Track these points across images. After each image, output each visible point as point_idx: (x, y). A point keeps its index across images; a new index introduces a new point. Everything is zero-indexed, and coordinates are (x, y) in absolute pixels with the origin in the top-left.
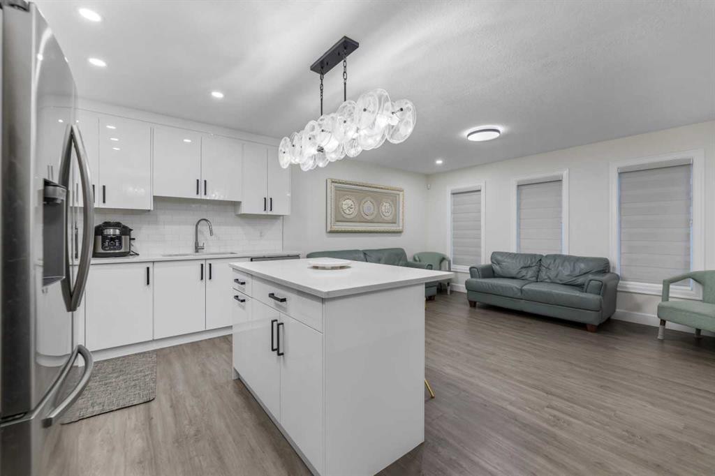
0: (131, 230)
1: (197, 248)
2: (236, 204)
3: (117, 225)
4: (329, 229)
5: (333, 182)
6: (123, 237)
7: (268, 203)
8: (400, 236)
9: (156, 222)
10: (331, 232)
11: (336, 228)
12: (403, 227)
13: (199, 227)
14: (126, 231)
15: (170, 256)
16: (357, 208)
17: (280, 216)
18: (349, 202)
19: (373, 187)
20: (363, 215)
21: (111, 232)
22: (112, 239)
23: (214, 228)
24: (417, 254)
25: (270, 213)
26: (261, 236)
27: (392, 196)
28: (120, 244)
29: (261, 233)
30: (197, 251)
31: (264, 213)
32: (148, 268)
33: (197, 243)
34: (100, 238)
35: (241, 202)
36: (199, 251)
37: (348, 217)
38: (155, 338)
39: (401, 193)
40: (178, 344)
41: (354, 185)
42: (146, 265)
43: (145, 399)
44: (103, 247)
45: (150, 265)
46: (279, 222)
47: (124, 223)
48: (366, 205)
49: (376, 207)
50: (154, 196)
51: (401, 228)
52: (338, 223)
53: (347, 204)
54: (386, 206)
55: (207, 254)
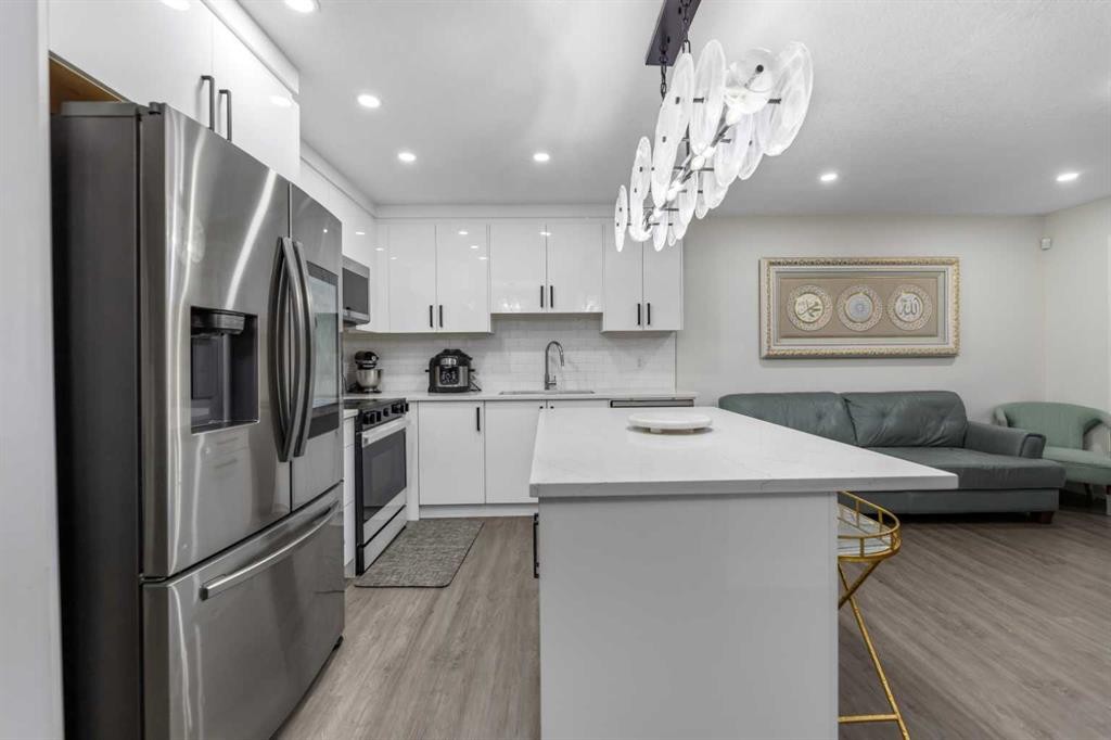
0: (471, 359)
1: (548, 384)
2: (597, 317)
3: (457, 353)
4: (765, 353)
5: (772, 264)
6: (461, 368)
7: (644, 312)
8: (951, 364)
9: (500, 348)
10: (769, 358)
11: (778, 349)
12: (957, 344)
13: (550, 352)
14: (464, 360)
15: (515, 393)
16: (829, 311)
17: (671, 332)
18: (811, 299)
19: (882, 264)
20: (845, 321)
21: (449, 361)
22: (450, 371)
23: (566, 354)
24: (1002, 407)
25: (647, 328)
26: (639, 366)
27: (927, 276)
28: (457, 377)
29: (639, 360)
30: (547, 388)
31: (639, 329)
32: (478, 409)
33: (547, 377)
34: (438, 369)
35: (602, 314)
36: (550, 387)
37: (807, 327)
38: (488, 502)
39: (951, 269)
40: (515, 515)
41: (823, 264)
42: (477, 405)
43: (439, 583)
44: (441, 381)
45: (481, 405)
46: (669, 343)
47: (463, 351)
48: (853, 301)
49: (879, 304)
50: (492, 315)
51: (951, 346)
52: (785, 341)
53: (803, 303)
54: (907, 303)
55: (561, 393)
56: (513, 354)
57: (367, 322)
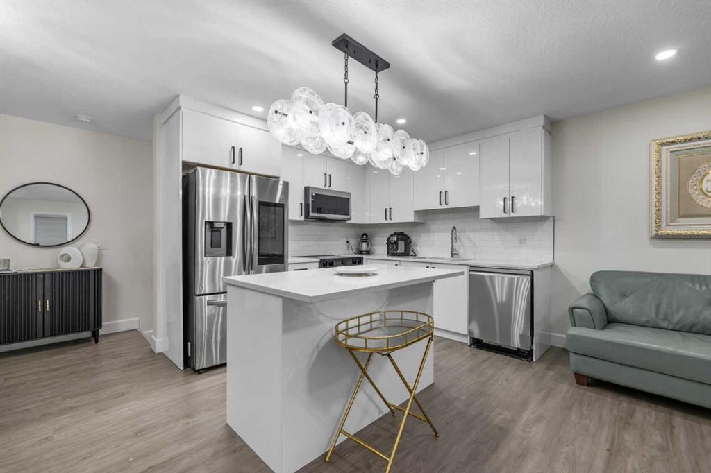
0: (409, 237)
1: (453, 253)
2: (475, 210)
3: (400, 234)
4: (653, 232)
5: (663, 144)
6: (399, 242)
7: (509, 204)
9: (428, 231)
10: (661, 238)
11: (666, 231)
14: (405, 237)
15: (432, 258)
21: (393, 238)
25: (512, 215)
28: (397, 247)
30: (452, 256)
33: (452, 249)
35: (479, 207)
44: (392, 249)
50: (414, 212)
52: (683, 221)
56: (435, 234)
57: (350, 219)
